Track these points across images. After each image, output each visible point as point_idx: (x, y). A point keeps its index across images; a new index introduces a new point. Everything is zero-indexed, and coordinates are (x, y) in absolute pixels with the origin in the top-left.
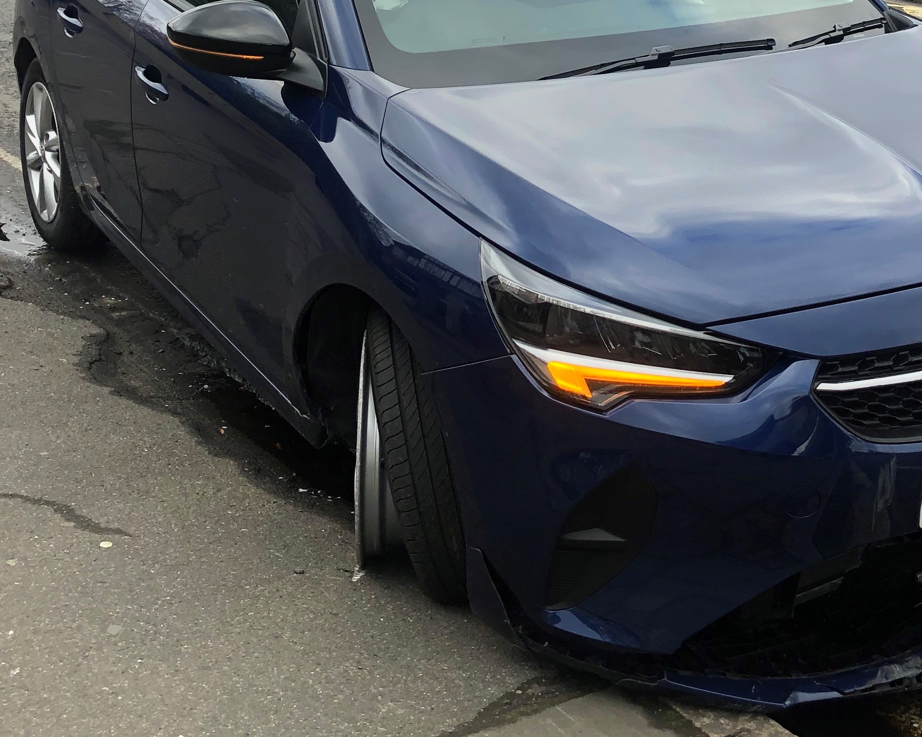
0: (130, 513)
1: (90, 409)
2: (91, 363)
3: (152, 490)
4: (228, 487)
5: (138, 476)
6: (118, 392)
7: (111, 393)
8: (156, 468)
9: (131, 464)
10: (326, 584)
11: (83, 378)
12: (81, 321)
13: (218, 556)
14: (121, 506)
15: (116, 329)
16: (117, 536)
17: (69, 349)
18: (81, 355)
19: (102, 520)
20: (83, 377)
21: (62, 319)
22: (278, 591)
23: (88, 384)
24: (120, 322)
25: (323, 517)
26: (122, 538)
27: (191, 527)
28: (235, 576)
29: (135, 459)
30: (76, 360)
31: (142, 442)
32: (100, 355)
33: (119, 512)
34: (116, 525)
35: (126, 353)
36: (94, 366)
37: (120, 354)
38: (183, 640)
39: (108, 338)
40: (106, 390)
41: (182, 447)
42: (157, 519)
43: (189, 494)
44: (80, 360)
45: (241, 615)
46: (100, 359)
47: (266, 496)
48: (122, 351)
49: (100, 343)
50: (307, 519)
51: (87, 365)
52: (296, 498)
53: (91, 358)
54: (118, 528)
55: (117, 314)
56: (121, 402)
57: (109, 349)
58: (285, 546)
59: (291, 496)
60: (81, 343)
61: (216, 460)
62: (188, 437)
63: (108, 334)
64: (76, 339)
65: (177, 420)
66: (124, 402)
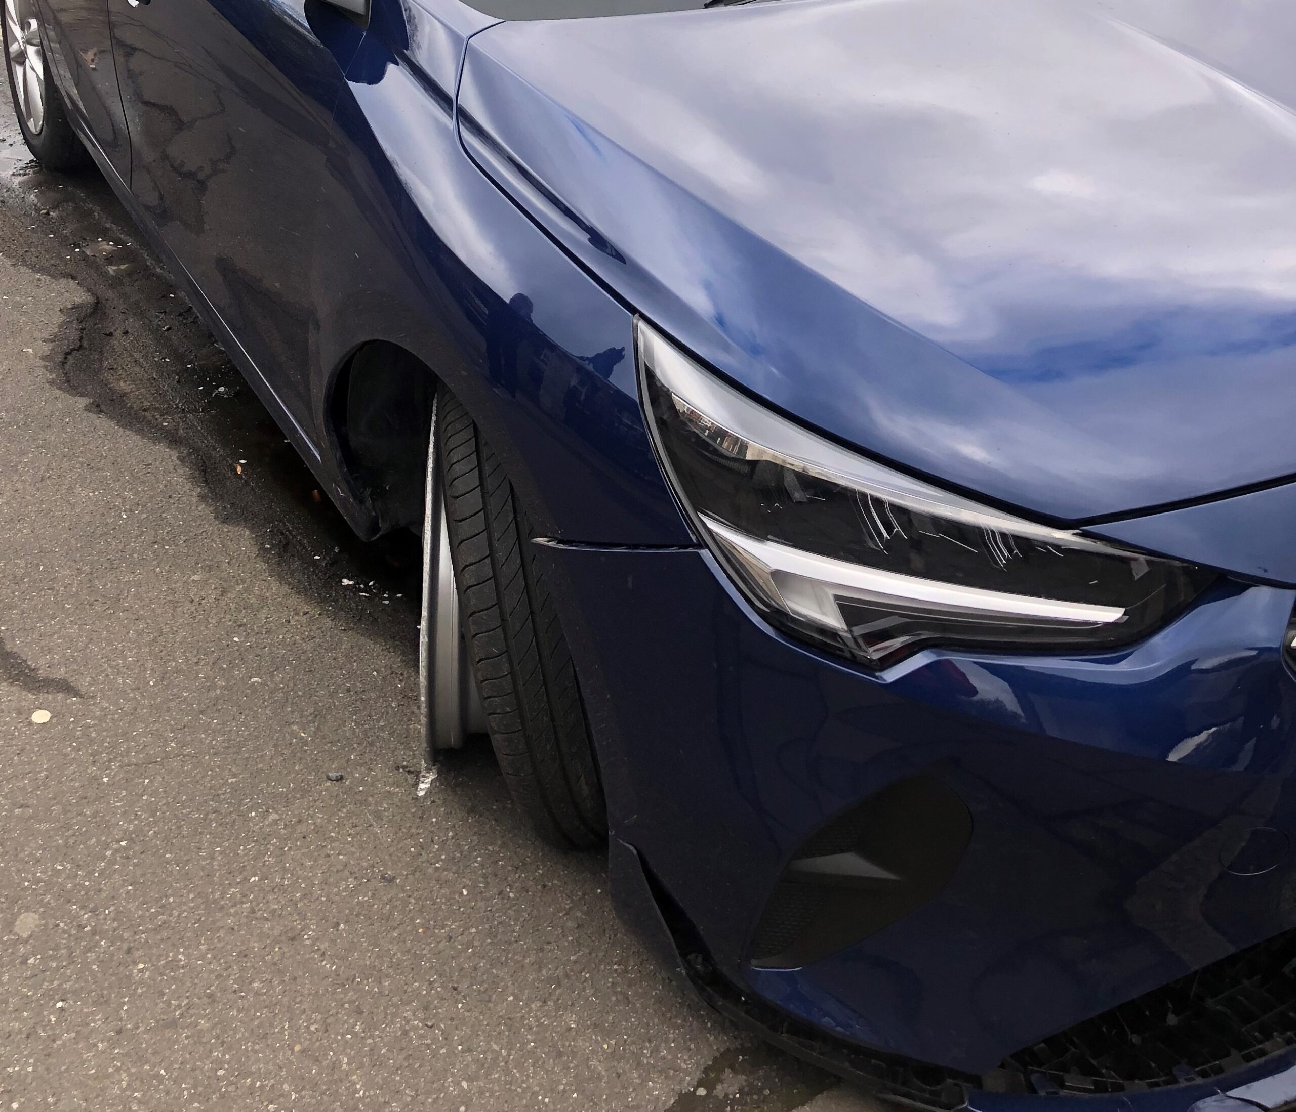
0: (86, 647)
1: (53, 438)
2: (67, 354)
3: (126, 595)
4: (238, 584)
5: (106, 568)
6: (98, 406)
7: (87, 409)
8: (134, 551)
9: (99, 543)
10: (376, 804)
11: (52, 383)
12: (63, 281)
13: (211, 741)
14: (73, 630)
15: (110, 294)
16: (60, 696)
17: (40, 330)
18: (55, 341)
19: (42, 662)
20: (53, 379)
21: (39, 280)
22: (300, 821)
23: (58, 392)
24: (115, 282)
25: (375, 643)
26: (69, 701)
27: (175, 675)
28: (234, 788)
29: (106, 534)
30: (46, 348)
31: (120, 500)
32: (81, 339)
33: (69, 645)
34: (61, 673)
35: (118, 334)
36: (71, 360)
37: (111, 334)
38: (138, 949)
39: (97, 308)
40: (82, 402)
41: (178, 507)
42: (125, 658)
43: (180, 602)
44: (53, 349)
45: (239, 883)
46: (81, 346)
47: (295, 601)
48: (112, 330)
49: (84, 318)
50: (352, 647)
51: (59, 358)
52: (336, 601)
53: (69, 345)
54: (65, 680)
55: (115, 268)
56: (98, 424)
57: (96, 327)
58: (316, 716)
59: (331, 596)
60: (58, 319)
61: (226, 530)
62: (188, 486)
63: (98, 303)
64: (51, 313)
65: (175, 455)
66: (104, 424)
